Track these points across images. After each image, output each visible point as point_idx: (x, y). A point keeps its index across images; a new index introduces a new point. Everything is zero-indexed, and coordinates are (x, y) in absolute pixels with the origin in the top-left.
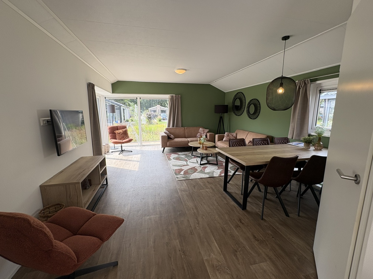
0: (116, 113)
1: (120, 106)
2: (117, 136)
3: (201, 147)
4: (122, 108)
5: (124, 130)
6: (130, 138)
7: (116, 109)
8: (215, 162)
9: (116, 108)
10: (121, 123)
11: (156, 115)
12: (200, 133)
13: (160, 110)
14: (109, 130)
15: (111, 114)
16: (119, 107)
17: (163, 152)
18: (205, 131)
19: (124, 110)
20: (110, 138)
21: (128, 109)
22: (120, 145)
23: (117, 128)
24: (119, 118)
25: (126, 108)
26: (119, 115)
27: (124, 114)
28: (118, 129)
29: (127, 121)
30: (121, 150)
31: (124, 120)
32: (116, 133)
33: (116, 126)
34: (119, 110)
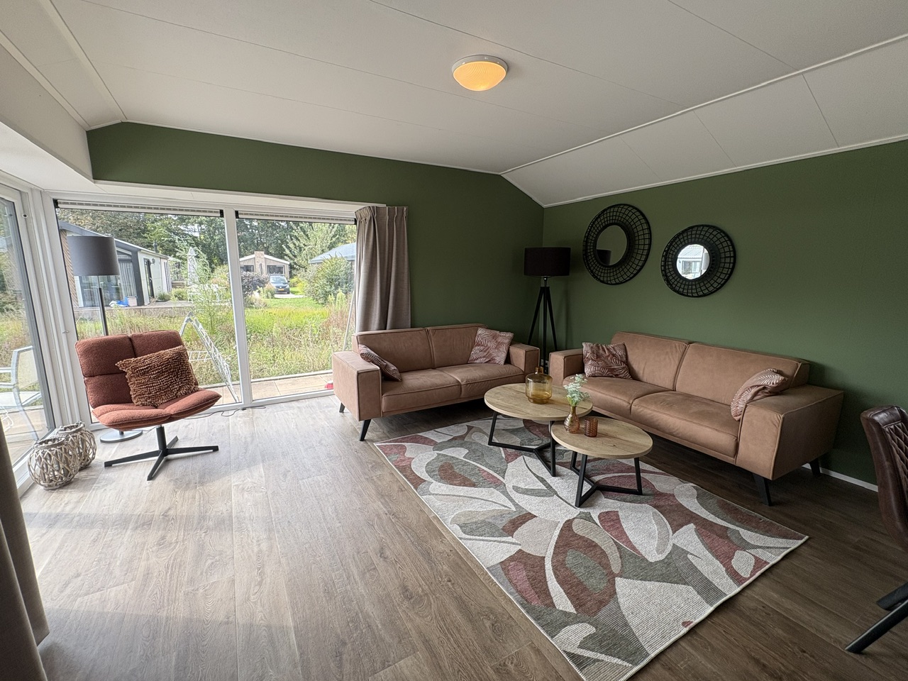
0: (120, 276)
1: (135, 252)
2: (132, 389)
3: (567, 423)
4: (141, 258)
5: (169, 352)
6: (205, 389)
7: (121, 261)
8: (635, 487)
9: (118, 257)
10: (142, 307)
11: (260, 281)
12: (482, 348)
13: (264, 264)
16: (130, 253)
17: (362, 439)
18: (500, 340)
19: (148, 263)
21: (163, 261)
23: (129, 347)
24: (134, 290)
25: (157, 260)
26: (132, 279)
27: (150, 276)
28: (138, 351)
29: (163, 299)
30: (158, 449)
31: (152, 295)
32: (126, 373)
33: (125, 338)
34: (131, 264)
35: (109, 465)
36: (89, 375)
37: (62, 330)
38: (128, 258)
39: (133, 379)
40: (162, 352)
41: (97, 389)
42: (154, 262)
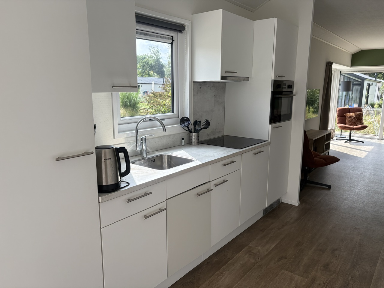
0: (353, 92)
1: (364, 80)
2: (346, 121)
4: (366, 83)
6: (365, 124)
7: (355, 85)
14: (337, 112)
15: (345, 93)
16: (361, 81)
19: (369, 85)
20: (337, 121)
22: (349, 131)
23: (349, 111)
25: (374, 84)
27: (368, 93)
29: (372, 106)
30: (348, 138)
31: (367, 103)
32: (346, 117)
33: (348, 108)
34: (360, 86)
35: (337, 139)
36: (338, 116)
37: (334, 106)
38: (359, 83)
39: (347, 119)
40: (356, 113)
41: (339, 120)
42: (372, 85)
